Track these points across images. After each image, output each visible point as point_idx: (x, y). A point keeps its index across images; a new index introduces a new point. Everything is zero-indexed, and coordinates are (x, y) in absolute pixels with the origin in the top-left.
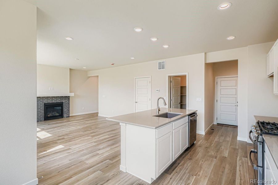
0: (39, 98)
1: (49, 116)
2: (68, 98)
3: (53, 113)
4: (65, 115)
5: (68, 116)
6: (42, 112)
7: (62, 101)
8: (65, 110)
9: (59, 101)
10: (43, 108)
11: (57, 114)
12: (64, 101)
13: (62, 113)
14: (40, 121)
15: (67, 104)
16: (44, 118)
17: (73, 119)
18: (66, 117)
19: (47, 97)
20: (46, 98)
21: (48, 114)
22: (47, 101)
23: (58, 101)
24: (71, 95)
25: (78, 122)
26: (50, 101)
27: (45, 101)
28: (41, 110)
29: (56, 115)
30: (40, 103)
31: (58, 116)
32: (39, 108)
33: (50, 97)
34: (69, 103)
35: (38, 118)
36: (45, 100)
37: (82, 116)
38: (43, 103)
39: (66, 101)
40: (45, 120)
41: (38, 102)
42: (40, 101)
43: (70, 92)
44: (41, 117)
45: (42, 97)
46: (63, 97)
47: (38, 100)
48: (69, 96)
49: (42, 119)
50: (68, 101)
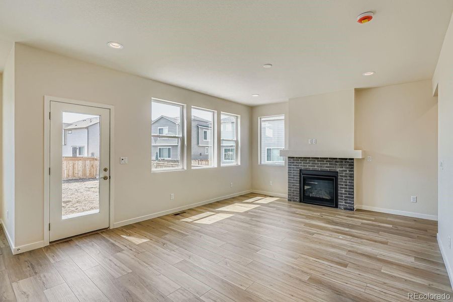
0: (292, 160)
2: (348, 162)
4: (342, 203)
5: (349, 208)
7: (333, 169)
9: (326, 167)
10: (297, 178)
11: (327, 197)
12: (338, 170)
14: (294, 201)
15: (346, 177)
16: (299, 198)
18: (346, 209)
19: (312, 158)
20: (302, 161)
22: (304, 166)
24: (357, 155)
27: (301, 166)
28: (295, 180)
29: (325, 198)
30: (294, 168)
32: (291, 178)
33: (309, 158)
34: (352, 176)
35: (291, 195)
36: (301, 163)
38: (298, 168)
39: (342, 171)
40: (301, 201)
41: (291, 165)
42: (294, 165)
43: (356, 149)
44: (294, 193)
45: (296, 158)
46: (337, 159)
47: (291, 163)
48: (353, 159)
49: (296, 198)
50: (350, 171)
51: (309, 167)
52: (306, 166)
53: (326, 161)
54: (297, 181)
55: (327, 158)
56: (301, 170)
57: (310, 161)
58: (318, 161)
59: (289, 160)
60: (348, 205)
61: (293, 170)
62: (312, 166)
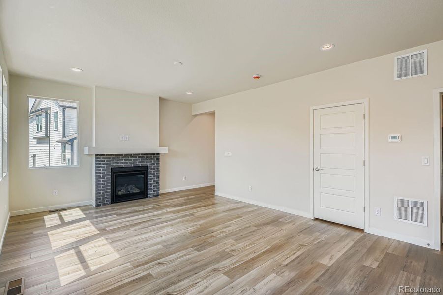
0: (100, 158)
1: (120, 193)
2: (156, 157)
3: (129, 188)
4: (151, 192)
5: (156, 194)
6: (106, 187)
7: (144, 164)
8: (151, 181)
9: (139, 162)
10: (108, 178)
11: (137, 191)
12: (148, 164)
13: (144, 188)
14: (104, 204)
15: (154, 169)
16: (110, 199)
17: (166, 203)
18: (154, 196)
20: (114, 158)
21: (119, 189)
22: (117, 163)
23: (138, 164)
24: (163, 150)
25: (178, 211)
26: (122, 163)
27: (113, 163)
28: (105, 181)
29: (135, 192)
30: (104, 167)
31: (136, 194)
32: (100, 178)
33: (122, 155)
34: (158, 169)
35: (100, 199)
36: (113, 160)
37: (183, 194)
38: (108, 166)
39: (152, 164)
40: (113, 202)
41: (100, 164)
42: (104, 164)
43: (161, 145)
44: (104, 195)
45: (107, 155)
46: (147, 154)
47: (99, 161)
48: (159, 154)
49: (107, 201)
50: (157, 164)
51: (122, 164)
52: (119, 163)
53: (139, 157)
54: (107, 181)
55: (139, 154)
56: (112, 168)
57: (122, 158)
58: (131, 157)
59: (96, 158)
60: (155, 192)
61: (103, 170)
62: (125, 163)
